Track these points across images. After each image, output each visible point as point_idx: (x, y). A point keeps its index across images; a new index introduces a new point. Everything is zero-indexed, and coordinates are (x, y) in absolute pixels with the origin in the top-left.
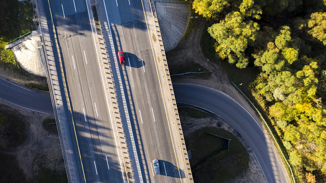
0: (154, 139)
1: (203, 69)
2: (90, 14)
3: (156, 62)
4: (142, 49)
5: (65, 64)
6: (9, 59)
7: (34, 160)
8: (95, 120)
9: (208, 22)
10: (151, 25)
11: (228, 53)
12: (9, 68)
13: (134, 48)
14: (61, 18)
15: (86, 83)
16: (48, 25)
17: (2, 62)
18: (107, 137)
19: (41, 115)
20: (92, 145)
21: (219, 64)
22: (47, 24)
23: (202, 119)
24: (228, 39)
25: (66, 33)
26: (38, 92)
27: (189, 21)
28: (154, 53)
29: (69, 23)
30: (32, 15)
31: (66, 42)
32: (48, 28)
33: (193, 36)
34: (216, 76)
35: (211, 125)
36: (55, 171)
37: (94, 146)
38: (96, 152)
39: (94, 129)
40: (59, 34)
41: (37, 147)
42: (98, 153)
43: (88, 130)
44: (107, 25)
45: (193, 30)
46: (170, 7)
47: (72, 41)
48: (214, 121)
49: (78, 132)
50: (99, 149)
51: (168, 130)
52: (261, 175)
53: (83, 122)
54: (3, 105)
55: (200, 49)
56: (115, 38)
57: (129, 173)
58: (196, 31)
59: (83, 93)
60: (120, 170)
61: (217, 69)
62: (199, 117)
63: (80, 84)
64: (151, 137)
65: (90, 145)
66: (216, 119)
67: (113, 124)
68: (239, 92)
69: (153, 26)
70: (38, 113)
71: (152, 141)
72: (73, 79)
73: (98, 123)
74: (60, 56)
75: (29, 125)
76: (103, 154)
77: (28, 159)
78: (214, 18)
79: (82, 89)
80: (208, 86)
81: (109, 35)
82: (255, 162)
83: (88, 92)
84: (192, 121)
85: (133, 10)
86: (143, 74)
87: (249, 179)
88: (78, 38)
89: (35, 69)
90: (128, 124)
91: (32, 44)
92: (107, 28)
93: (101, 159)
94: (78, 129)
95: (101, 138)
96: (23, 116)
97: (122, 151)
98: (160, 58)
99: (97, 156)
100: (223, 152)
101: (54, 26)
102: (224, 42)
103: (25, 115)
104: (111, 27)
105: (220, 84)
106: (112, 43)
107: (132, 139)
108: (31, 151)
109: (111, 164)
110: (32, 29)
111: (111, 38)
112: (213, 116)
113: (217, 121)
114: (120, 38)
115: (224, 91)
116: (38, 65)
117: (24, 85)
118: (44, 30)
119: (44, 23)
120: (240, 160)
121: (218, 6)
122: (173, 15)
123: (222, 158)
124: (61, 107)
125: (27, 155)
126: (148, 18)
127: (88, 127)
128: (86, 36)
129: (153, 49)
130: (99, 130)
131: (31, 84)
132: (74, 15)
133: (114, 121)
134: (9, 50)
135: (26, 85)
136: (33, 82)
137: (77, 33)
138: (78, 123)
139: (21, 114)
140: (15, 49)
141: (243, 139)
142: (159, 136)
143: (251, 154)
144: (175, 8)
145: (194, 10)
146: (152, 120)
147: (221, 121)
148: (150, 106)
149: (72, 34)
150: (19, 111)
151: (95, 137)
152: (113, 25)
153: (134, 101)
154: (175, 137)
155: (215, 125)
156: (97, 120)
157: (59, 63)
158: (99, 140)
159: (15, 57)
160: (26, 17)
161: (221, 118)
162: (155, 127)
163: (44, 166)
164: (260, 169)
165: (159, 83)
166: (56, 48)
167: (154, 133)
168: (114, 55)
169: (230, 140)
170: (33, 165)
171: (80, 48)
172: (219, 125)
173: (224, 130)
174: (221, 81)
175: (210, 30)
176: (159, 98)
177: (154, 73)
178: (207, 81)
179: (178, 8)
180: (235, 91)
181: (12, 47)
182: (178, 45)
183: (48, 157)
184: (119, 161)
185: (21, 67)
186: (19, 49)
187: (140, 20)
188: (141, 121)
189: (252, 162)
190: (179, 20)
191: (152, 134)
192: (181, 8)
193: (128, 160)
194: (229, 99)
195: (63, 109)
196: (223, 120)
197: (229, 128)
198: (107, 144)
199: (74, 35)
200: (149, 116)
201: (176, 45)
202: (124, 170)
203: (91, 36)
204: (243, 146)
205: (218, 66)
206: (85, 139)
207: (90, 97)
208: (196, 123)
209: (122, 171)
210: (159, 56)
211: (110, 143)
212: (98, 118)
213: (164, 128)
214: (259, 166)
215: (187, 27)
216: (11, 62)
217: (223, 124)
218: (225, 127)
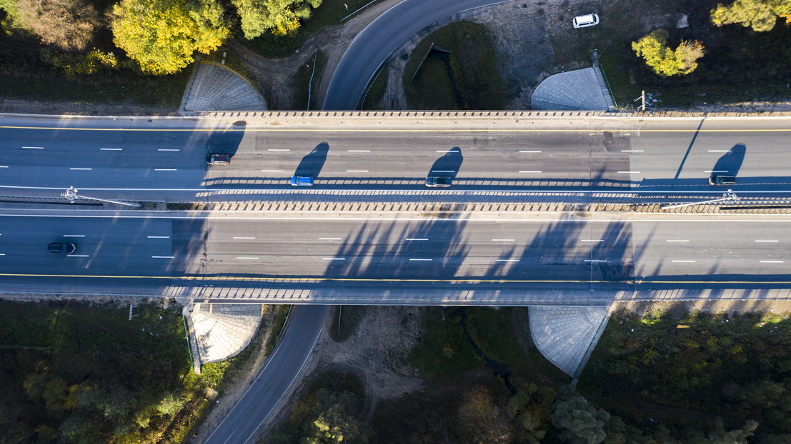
0: (397, 158)
1: (310, 62)
2: (178, 215)
3: (279, 129)
4: (253, 146)
5: (247, 273)
6: (218, 372)
7: (393, 370)
8: (345, 245)
9: (236, 37)
10: (219, 124)
11: (293, 15)
12: (232, 375)
13: (249, 159)
14: (173, 264)
15: (285, 245)
16: (179, 286)
17: (221, 384)
18: (376, 232)
19: (322, 341)
20: (384, 257)
21: (309, 35)
22: (176, 288)
23: (390, 81)
24: (269, 9)
25: (198, 259)
26: (284, 336)
27: (228, 68)
28: (263, 129)
29: (185, 252)
30: (157, 308)
31: (212, 263)
32: (184, 288)
33: (253, 68)
34: (326, 44)
35: (402, 70)
36: (419, 340)
37: (386, 254)
38: (397, 254)
39: (360, 249)
40: (198, 271)
41: (372, 359)
42: (399, 250)
43: (358, 259)
44: (202, 193)
45: (244, 65)
46: (198, 90)
47: (213, 254)
48: (397, 64)
49: (358, 275)
50: (393, 248)
51: (388, 133)
52: (499, 7)
53: (345, 264)
54: (290, 398)
55: (277, 60)
56: (225, 184)
57: (441, 209)
58: (246, 60)
59: (299, 253)
60: (433, 223)
61: (315, 40)
62: (385, 85)
63: (284, 257)
64: (393, 163)
65: (382, 261)
66: (394, 59)
67: (358, 217)
68: (360, 13)
69: (220, 121)
70: (316, 344)
71: (399, 163)
72: (273, 264)
73: (351, 241)
74: (233, 278)
75: (334, 364)
76: (401, 243)
77: (390, 380)
78: (232, 26)
79: (292, 253)
80: (339, 61)
81: (219, 193)
82: (475, 12)
83: (300, 246)
84: (388, 98)
85: (189, 147)
86: (292, 153)
87: (502, 28)
88: (211, 243)
89: (244, 332)
90: (364, 194)
91: (203, 321)
92: (206, 194)
93: (410, 249)
94: (354, 274)
95: (375, 241)
96: (317, 370)
97: (403, 212)
98: (273, 121)
99: (402, 254)
100: (451, 62)
101: (183, 278)
102: (274, 18)
103: (315, 366)
104: (206, 187)
105: (340, 41)
106: (232, 191)
107: (389, 194)
108: (377, 372)
109: (420, 234)
110: (179, 313)
111: (223, 192)
112: (387, 64)
113: (397, 59)
114: (226, 176)
115: (353, 38)
116: (239, 325)
117: (266, 357)
118: (186, 294)
119: (174, 292)
120: (468, 36)
121: (215, 11)
122: (212, 89)
123: (460, 65)
124: (313, 293)
125: (382, 381)
126: (207, 126)
127: (354, 259)
128: (210, 230)
129: (257, 128)
130: (363, 241)
131: (267, 345)
132: (173, 242)
133: (355, 215)
134: (203, 368)
135: (266, 355)
136: (265, 342)
137: (203, 242)
138: (344, 272)
139: (311, 373)
140: (205, 358)
141: (435, 23)
142: (394, 150)
143: (463, 16)
144: (201, 83)
145: (212, 51)
146: (367, 156)
147: (399, 51)
148: (344, 153)
149: (202, 251)
150: (307, 374)
151: (372, 250)
152: (203, 184)
153: (331, 176)
154: (401, 126)
155: (403, 63)
156: (346, 241)
157: (243, 281)
158: (378, 245)
159: (217, 362)
160: (158, 320)
161: (395, 51)
162: (379, 153)
163: (405, 356)
164: (490, 7)
165: (312, 132)
166: (219, 281)
167: (388, 156)
168: (251, 193)
169: (433, 44)
170: (401, 375)
171: (227, 243)
172: (404, 57)
173: (414, 51)
174: (335, 37)
175: (249, 35)
176: (335, 137)
177: (294, 135)
178: (330, 60)
179: (203, 79)
180: (357, 20)
181: (201, 362)
182: (262, 94)
183: (394, 346)
184: (419, 221)
185: (236, 356)
186: (206, 348)
187: (206, 140)
188: (365, 172)
189: (475, 17)
190: (222, 82)
191: (388, 160)
192: (204, 76)
193: (421, 205)
194: (366, 31)
195: (316, 292)
196: (398, 49)
197: (413, 42)
198: (388, 234)
199: (205, 248)
200: (359, 157)
201: (262, 97)
202: (435, 215)
203: (213, 222)
204: (447, 27)
205: (311, 38)
206: (371, 266)
207: (309, 244)
208: (393, 93)
209: (435, 219)
210: (269, 122)
211: (387, 229)
212: (343, 240)
213: (383, 139)
214: (484, 7)
215: (237, 73)
216: (224, 370)
217: (404, 50)
218: (410, 47)
